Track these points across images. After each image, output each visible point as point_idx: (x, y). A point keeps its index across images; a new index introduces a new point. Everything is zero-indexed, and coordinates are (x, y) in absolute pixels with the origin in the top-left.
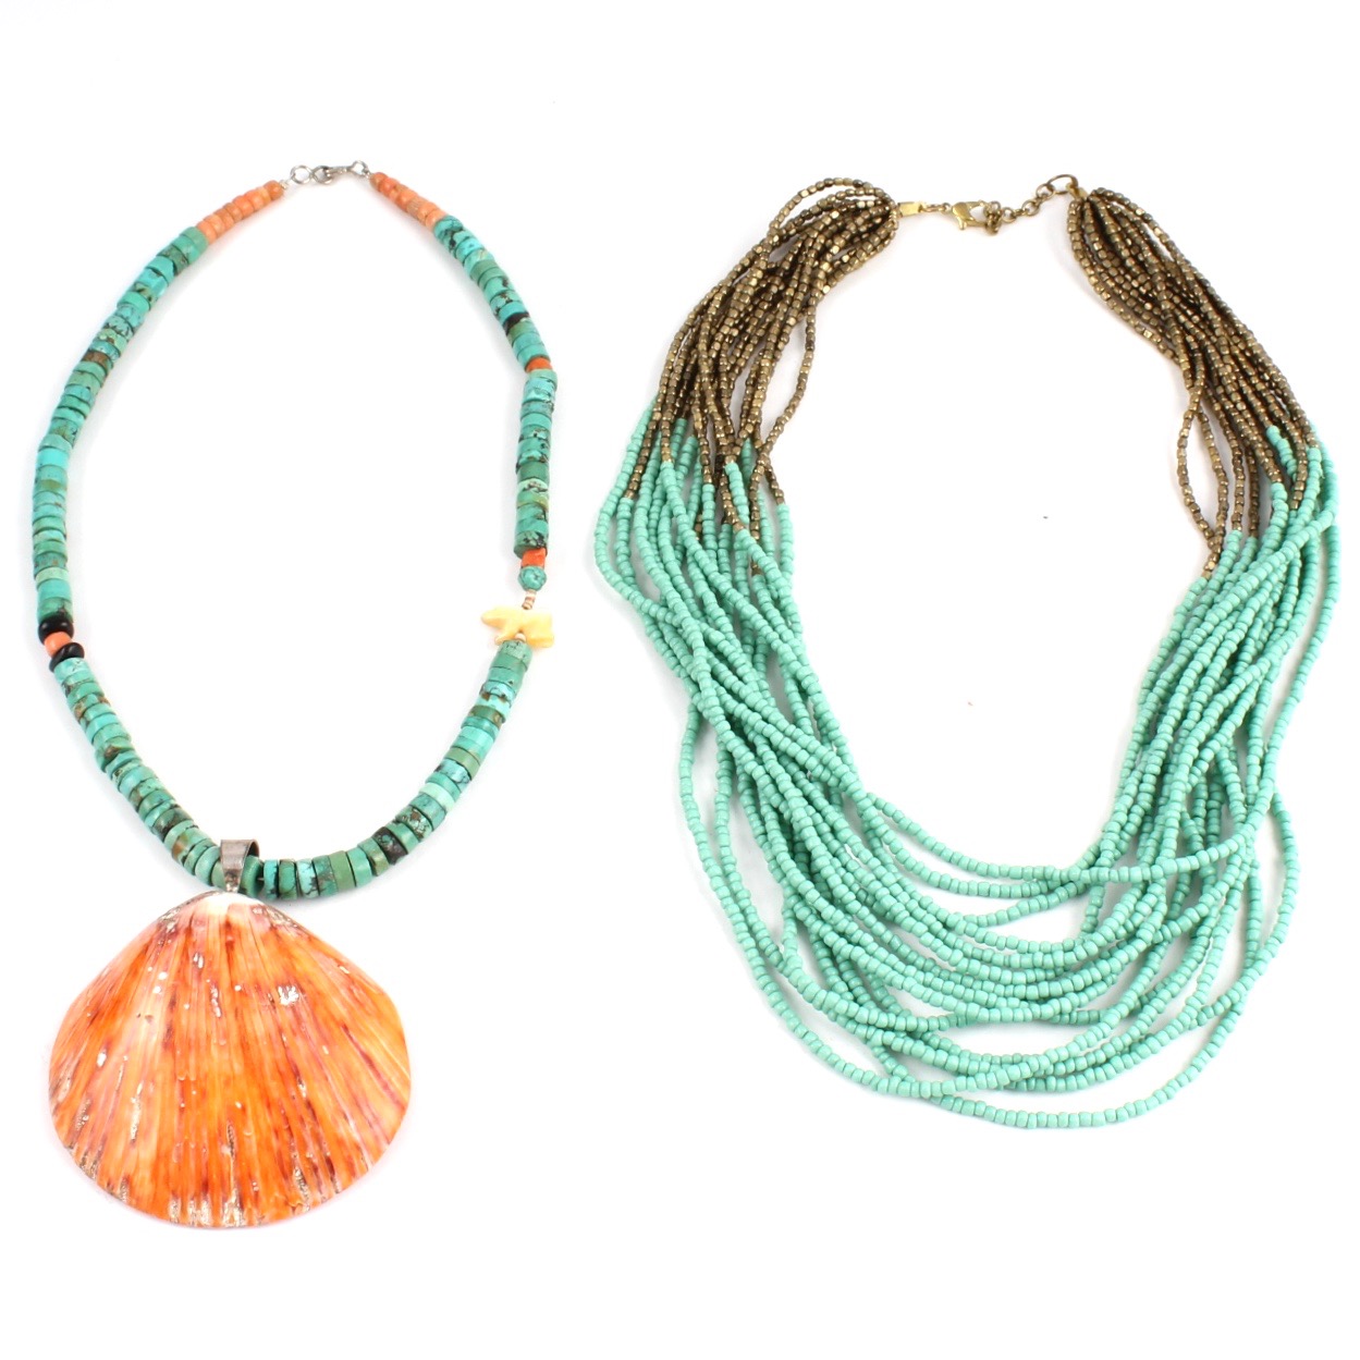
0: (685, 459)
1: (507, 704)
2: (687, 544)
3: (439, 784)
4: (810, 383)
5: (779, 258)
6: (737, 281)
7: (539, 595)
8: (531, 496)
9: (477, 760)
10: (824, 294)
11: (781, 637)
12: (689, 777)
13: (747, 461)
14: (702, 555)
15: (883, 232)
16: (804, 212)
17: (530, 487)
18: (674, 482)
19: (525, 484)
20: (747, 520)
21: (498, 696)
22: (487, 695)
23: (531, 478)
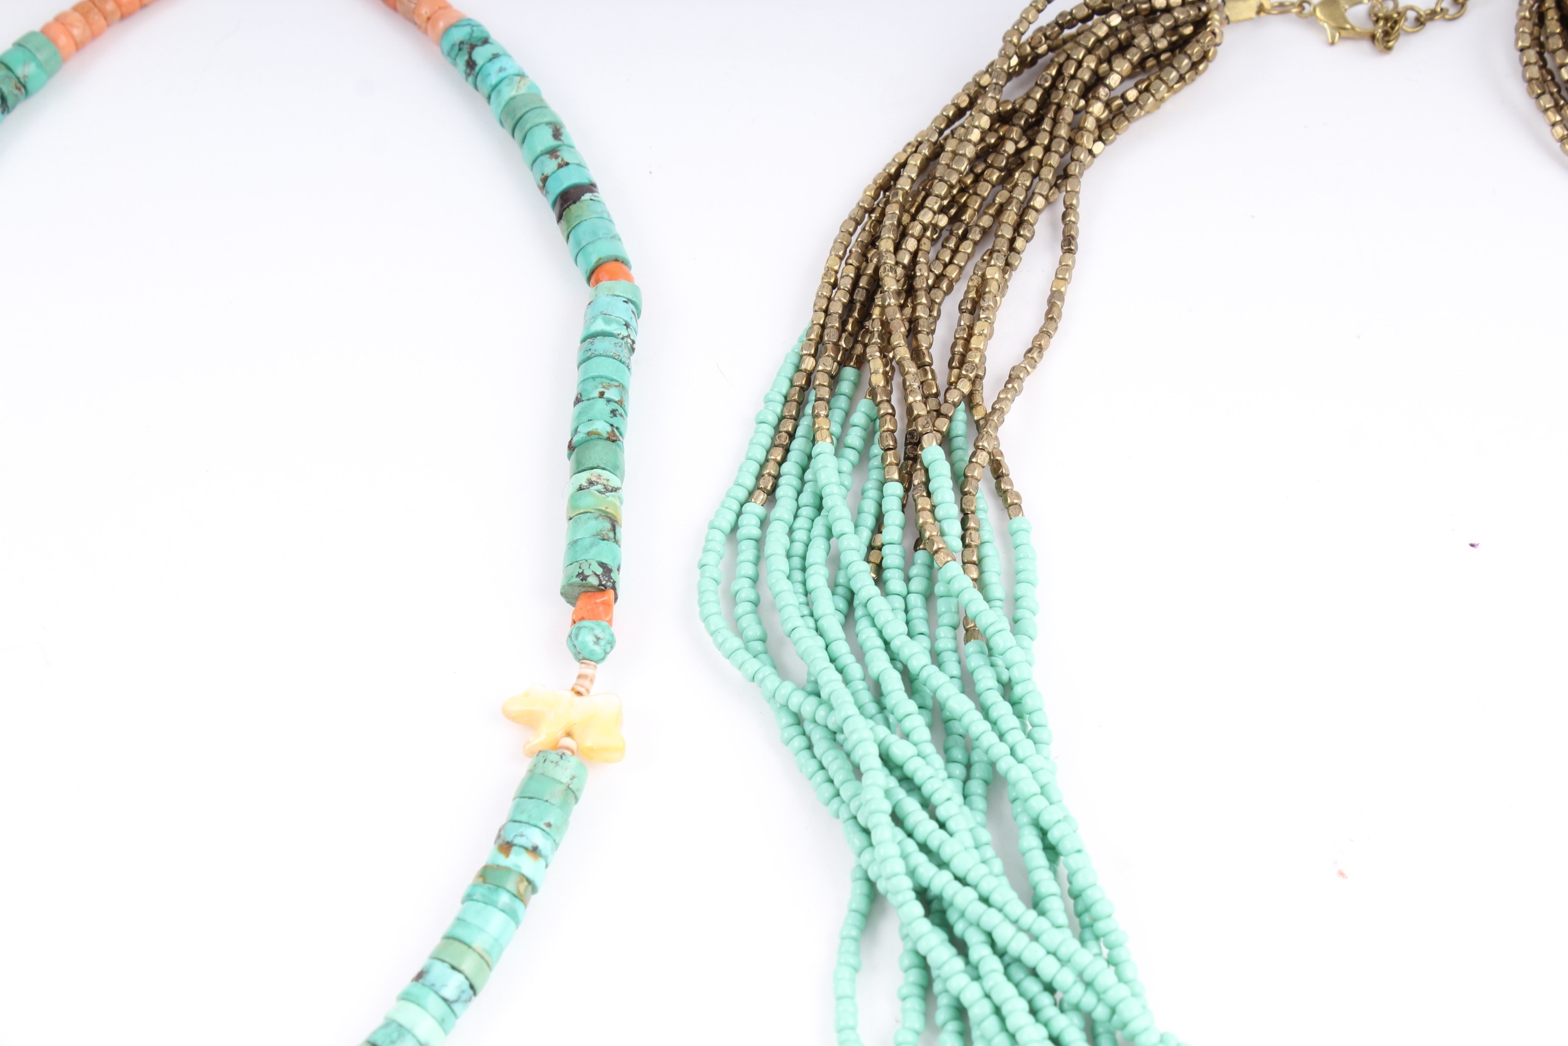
0: (855, 437)
1: (541, 862)
2: (855, 586)
3: (419, 1005)
4: (1068, 309)
5: (1021, 93)
6: (947, 132)
7: (601, 672)
8: (591, 500)
9: (486, 962)
10: (1094, 156)
11: (1013, 753)
12: (852, 998)
13: (958, 442)
14: (879, 605)
15: (1195, 50)
16: (1062, 15)
17: (591, 483)
18: (835, 477)
19: (583, 478)
20: (957, 544)
21: (526, 849)
22: (506, 847)
23: (592, 468)
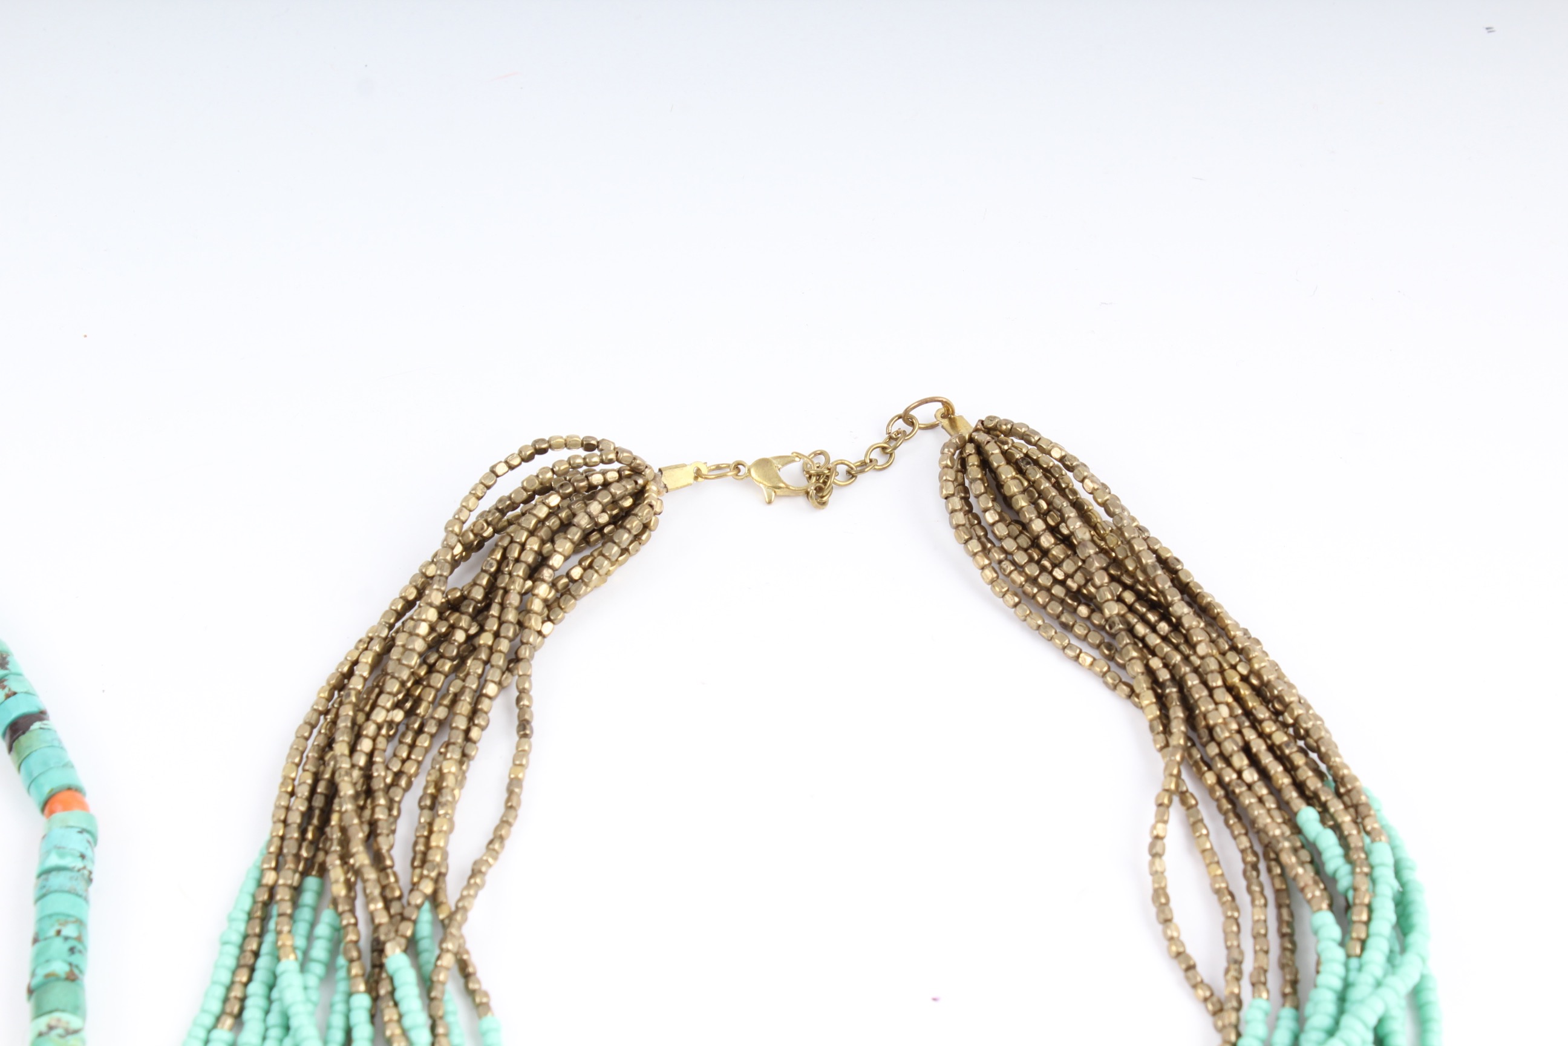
0: (320, 951)
4: (527, 796)
5: (468, 580)
6: (398, 624)
10: (544, 637)
13: (424, 944)
15: (634, 524)
16: (501, 500)
17: (51, 1028)
18: (301, 996)
19: (43, 1023)
23: (51, 1012)
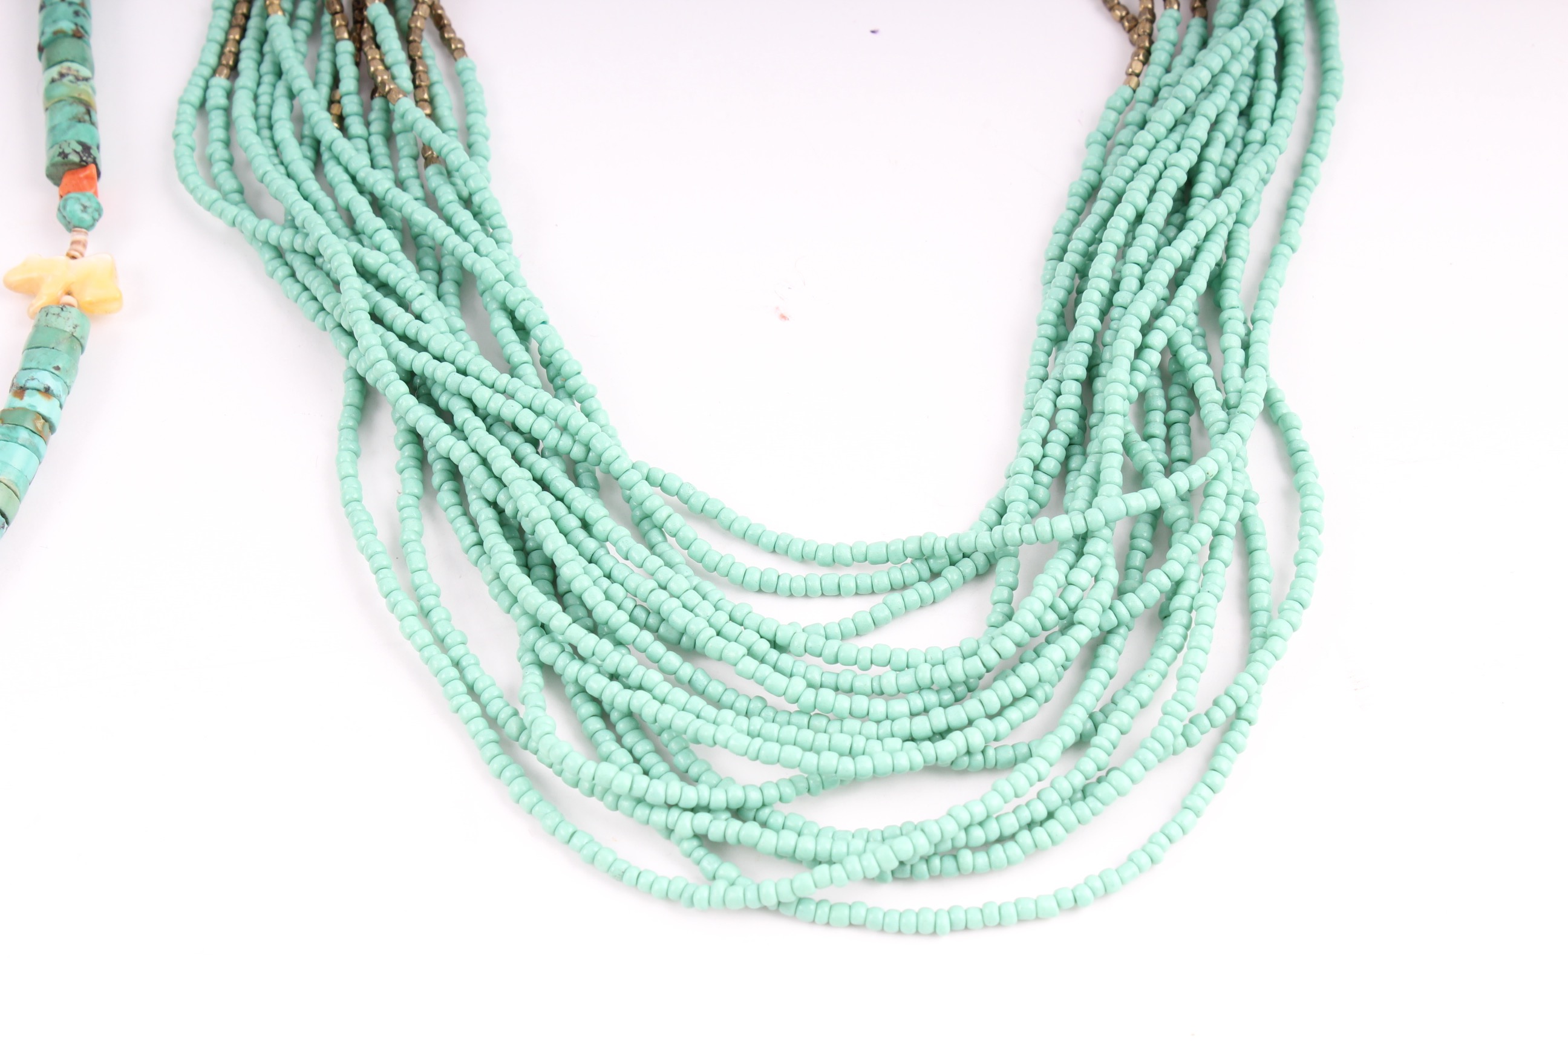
0: (305, 10)
1: (55, 402)
2: (319, 133)
7: (93, 238)
8: (64, 89)
11: (476, 250)
12: (355, 476)
13: (401, 3)
14: (342, 145)
17: (62, 75)
19: (54, 72)
20: (408, 85)
21: (38, 390)
22: (20, 391)
23: (61, 62)
